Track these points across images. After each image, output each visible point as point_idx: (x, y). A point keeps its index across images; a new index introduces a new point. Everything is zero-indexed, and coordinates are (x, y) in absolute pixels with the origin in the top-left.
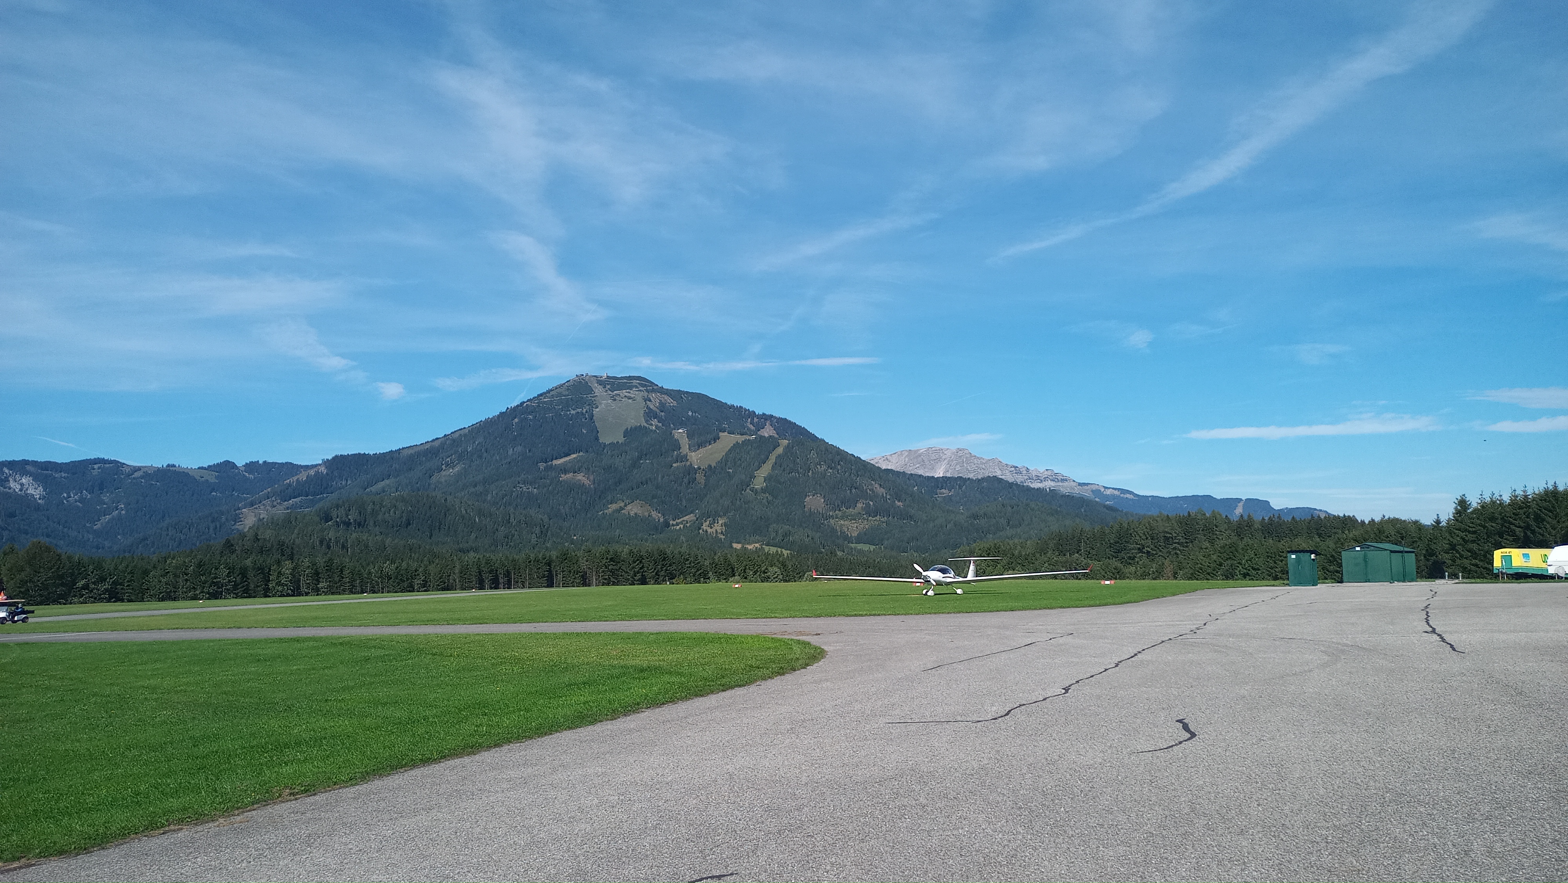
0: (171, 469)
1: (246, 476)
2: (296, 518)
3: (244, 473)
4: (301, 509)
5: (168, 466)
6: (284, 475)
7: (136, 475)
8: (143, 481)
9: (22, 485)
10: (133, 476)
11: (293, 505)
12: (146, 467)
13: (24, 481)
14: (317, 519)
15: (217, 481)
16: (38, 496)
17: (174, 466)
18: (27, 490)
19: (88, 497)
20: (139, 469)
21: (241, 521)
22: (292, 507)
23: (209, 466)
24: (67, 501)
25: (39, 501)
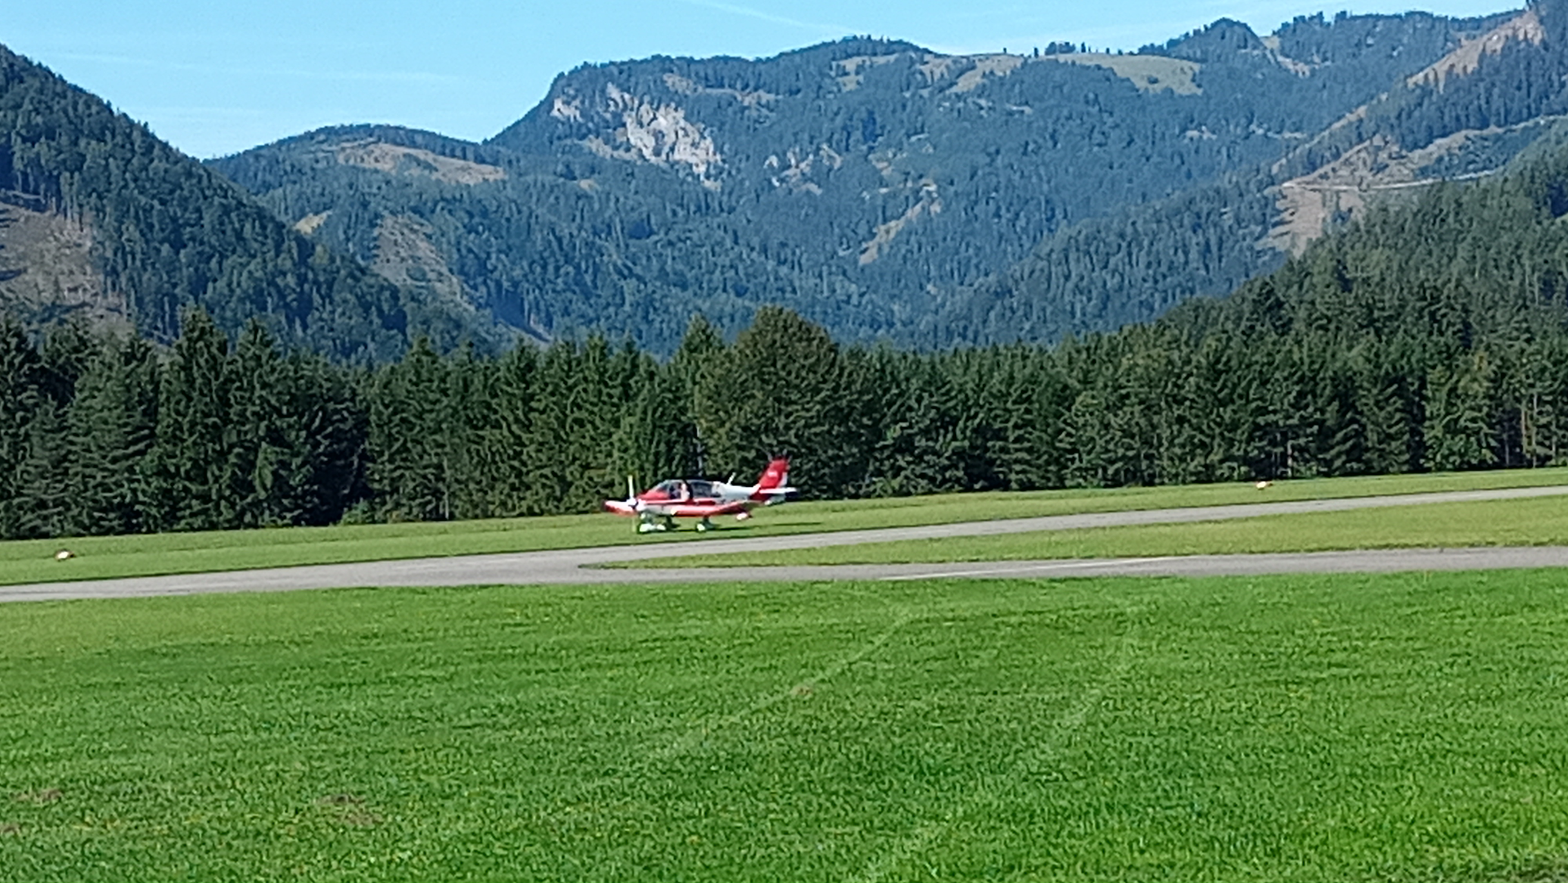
0: (1062, 58)
1: (1287, 70)
2: (1460, 205)
3: (1280, 59)
4: (1466, 171)
5: (1052, 49)
6: (1404, 56)
7: (964, 85)
8: (983, 102)
9: (659, 135)
10: (954, 89)
11: (1440, 159)
12: (988, 57)
13: (663, 122)
14: (1525, 204)
15: (1200, 92)
16: (702, 169)
17: (1068, 48)
18: (672, 149)
19: (837, 166)
20: (967, 65)
21: (1282, 223)
22: (1439, 165)
23: (1172, 43)
24: (781, 180)
25: (708, 184)
